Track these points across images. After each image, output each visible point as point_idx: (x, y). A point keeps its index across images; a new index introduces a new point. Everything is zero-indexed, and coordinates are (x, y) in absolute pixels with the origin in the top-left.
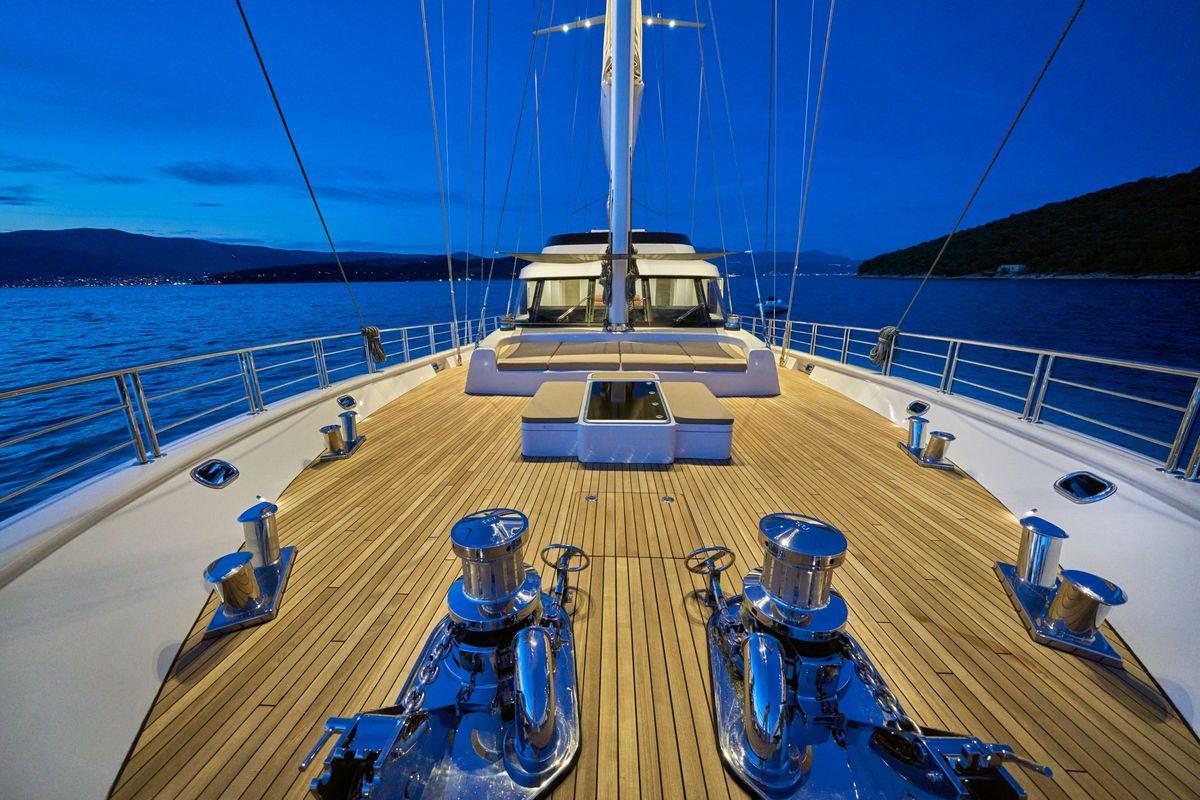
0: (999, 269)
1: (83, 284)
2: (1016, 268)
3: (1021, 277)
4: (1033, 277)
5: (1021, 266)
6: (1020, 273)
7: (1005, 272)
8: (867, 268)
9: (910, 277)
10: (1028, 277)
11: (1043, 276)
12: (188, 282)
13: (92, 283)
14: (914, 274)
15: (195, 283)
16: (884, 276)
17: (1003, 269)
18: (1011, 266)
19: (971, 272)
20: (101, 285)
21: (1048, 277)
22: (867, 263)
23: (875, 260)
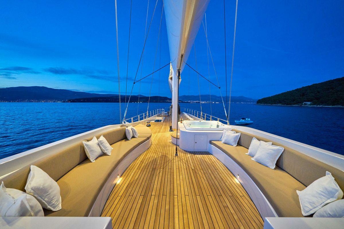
0: (303, 103)
1: (33, 101)
2: (309, 103)
3: (312, 106)
4: (315, 106)
5: (311, 103)
6: (310, 105)
7: (305, 104)
8: (260, 102)
9: (274, 105)
10: (314, 106)
11: (318, 106)
12: (62, 101)
13: (35, 101)
14: (275, 104)
15: (63, 102)
16: (265, 104)
17: (305, 103)
18: (308, 102)
19: (294, 104)
20: (37, 102)
21: (320, 106)
22: (259, 100)
23: (262, 99)
